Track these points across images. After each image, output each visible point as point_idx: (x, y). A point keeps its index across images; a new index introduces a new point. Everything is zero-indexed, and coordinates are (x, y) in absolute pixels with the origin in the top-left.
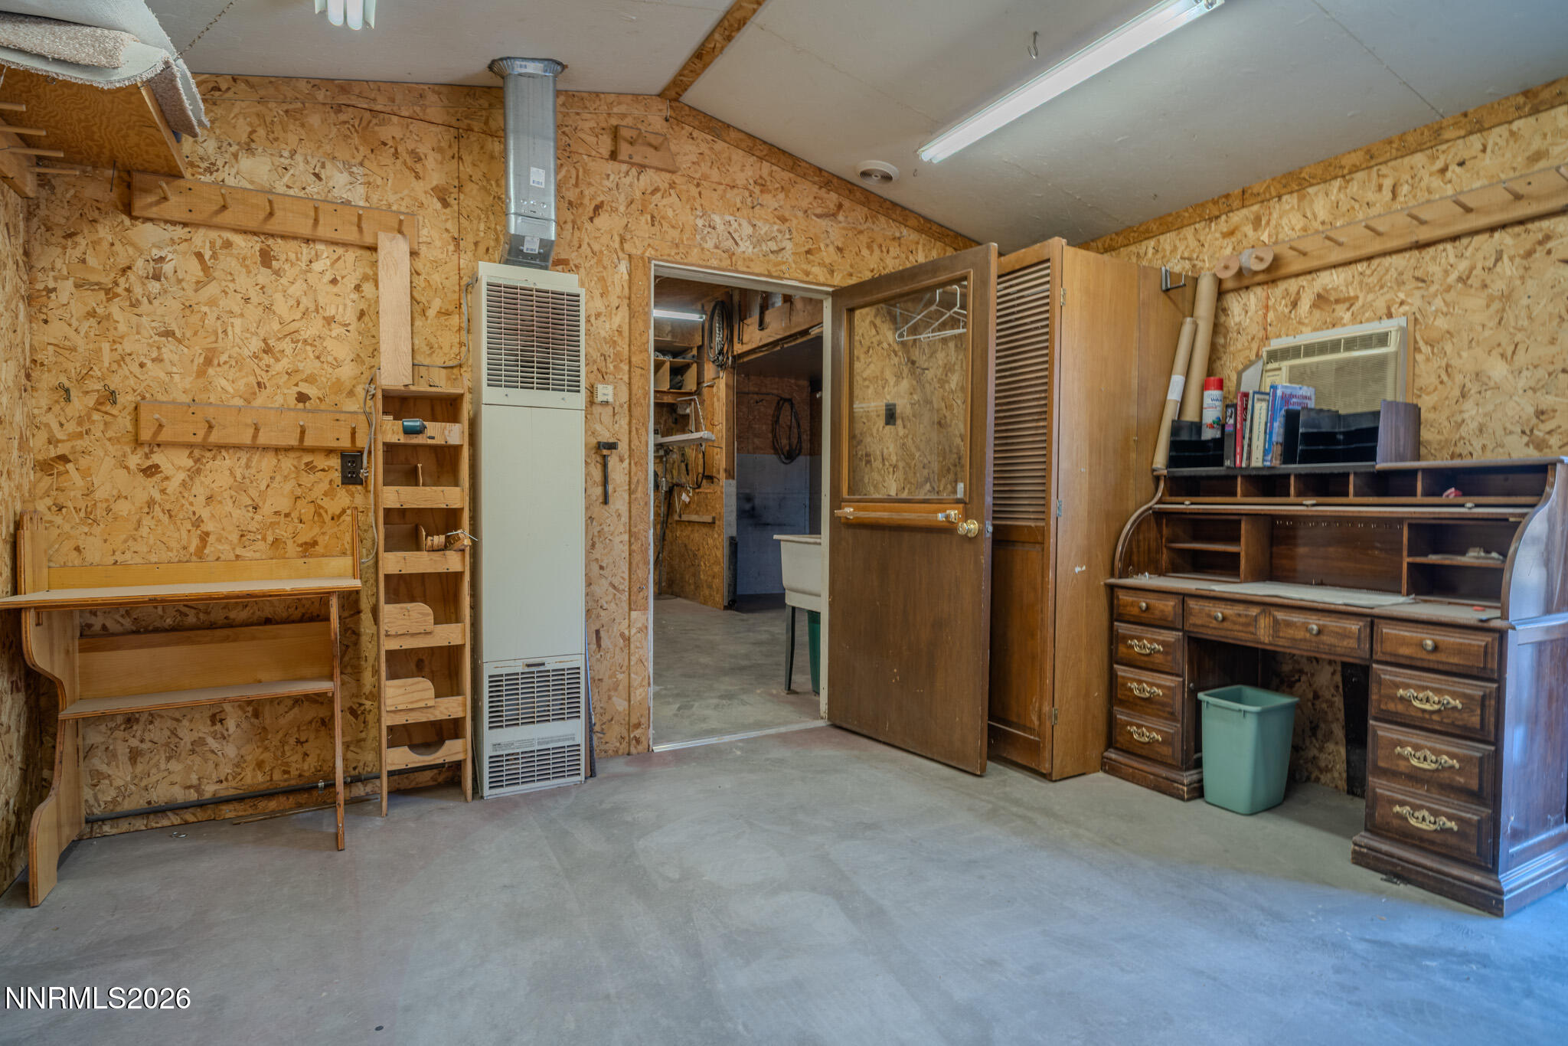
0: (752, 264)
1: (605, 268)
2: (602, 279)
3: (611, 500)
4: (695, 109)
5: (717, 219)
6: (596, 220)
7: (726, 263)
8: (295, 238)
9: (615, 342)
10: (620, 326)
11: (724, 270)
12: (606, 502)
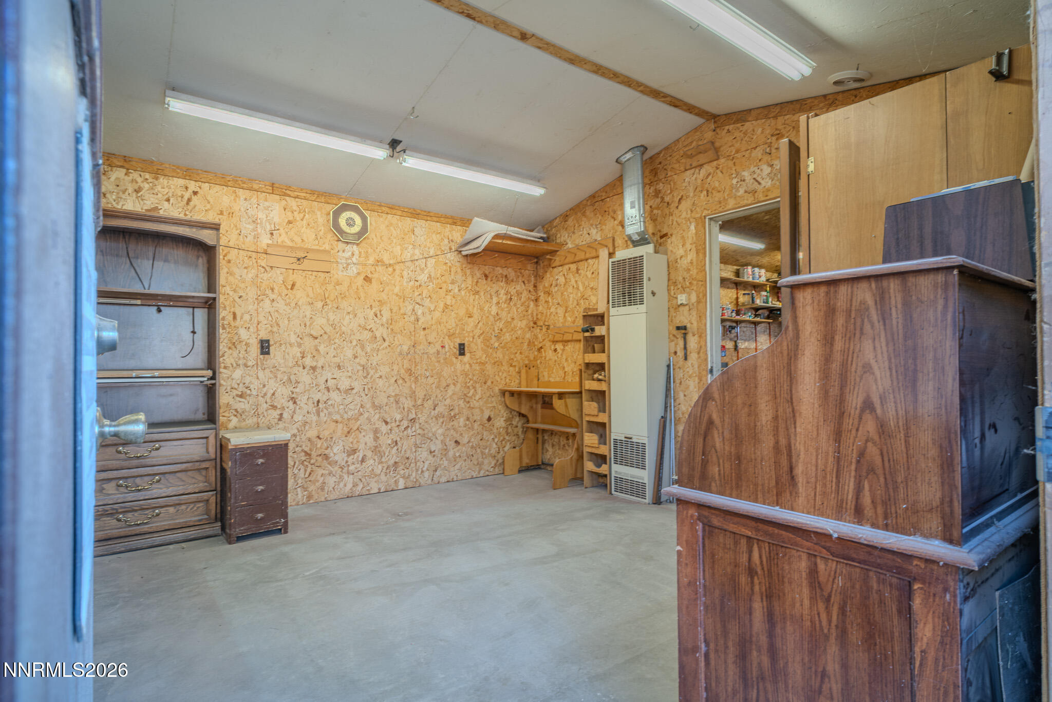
0: (769, 193)
1: (684, 231)
2: (683, 237)
3: (688, 357)
4: (728, 114)
5: (746, 174)
6: (680, 207)
7: (751, 200)
8: (581, 261)
9: (689, 270)
10: (692, 260)
11: (750, 205)
12: (686, 359)
